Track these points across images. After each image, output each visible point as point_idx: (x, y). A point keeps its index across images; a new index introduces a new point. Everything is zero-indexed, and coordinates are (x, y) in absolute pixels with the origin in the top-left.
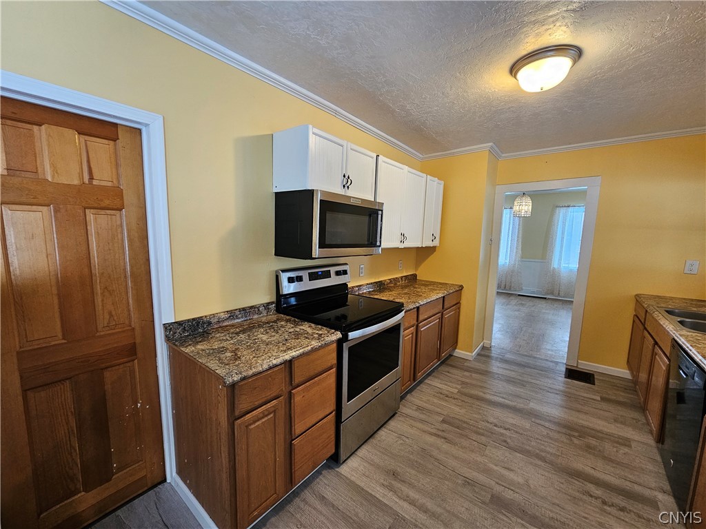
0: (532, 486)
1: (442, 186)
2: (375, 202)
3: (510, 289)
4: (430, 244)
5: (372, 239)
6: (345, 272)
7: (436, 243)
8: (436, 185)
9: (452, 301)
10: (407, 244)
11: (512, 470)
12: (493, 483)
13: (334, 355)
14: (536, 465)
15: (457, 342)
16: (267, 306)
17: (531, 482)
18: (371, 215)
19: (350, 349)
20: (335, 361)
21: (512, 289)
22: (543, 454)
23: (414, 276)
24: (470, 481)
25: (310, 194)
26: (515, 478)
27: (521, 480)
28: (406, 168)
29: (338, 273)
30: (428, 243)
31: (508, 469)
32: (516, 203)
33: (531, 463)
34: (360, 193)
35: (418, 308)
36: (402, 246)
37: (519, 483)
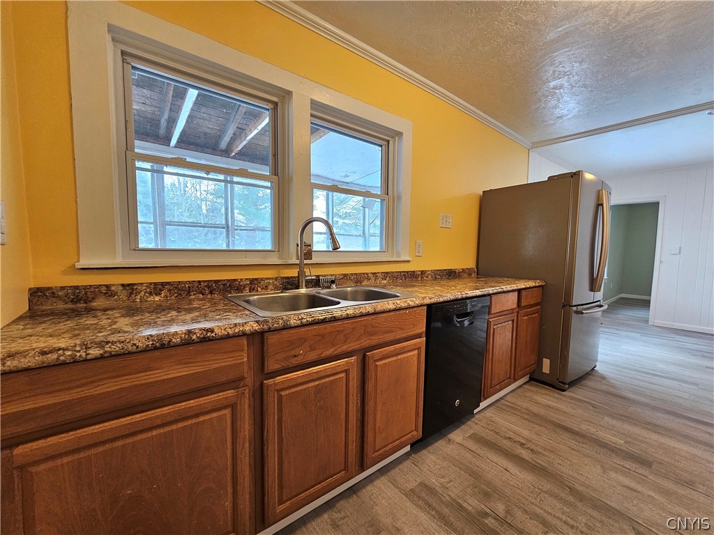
0: (599, 467)
11: (624, 486)
12: (650, 477)
14: (588, 486)
17: (600, 471)
22: (571, 499)
24: (686, 485)
26: (620, 478)
27: (613, 475)
31: (631, 489)
33: (594, 490)
37: (616, 472)
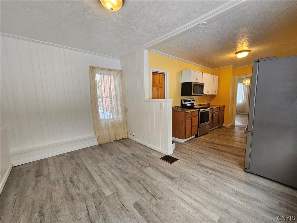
1: (218, 78)
2: (202, 83)
3: (244, 112)
4: (215, 94)
5: (202, 92)
6: (194, 101)
7: (216, 94)
8: (216, 78)
9: (222, 109)
10: (209, 94)
13: (198, 113)
15: (223, 122)
16: (180, 106)
18: (202, 86)
19: (200, 113)
20: (198, 115)
21: (245, 112)
23: (210, 104)
25: (191, 82)
28: (209, 74)
29: (193, 101)
30: (214, 94)
32: (244, 81)
34: (199, 81)
35: (213, 109)
36: (208, 94)
